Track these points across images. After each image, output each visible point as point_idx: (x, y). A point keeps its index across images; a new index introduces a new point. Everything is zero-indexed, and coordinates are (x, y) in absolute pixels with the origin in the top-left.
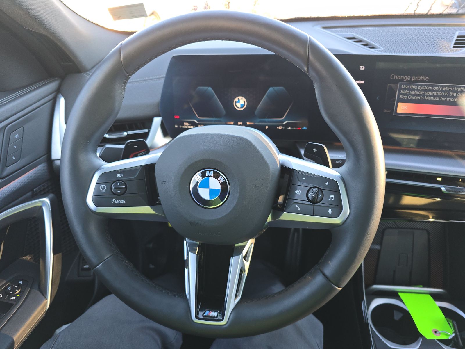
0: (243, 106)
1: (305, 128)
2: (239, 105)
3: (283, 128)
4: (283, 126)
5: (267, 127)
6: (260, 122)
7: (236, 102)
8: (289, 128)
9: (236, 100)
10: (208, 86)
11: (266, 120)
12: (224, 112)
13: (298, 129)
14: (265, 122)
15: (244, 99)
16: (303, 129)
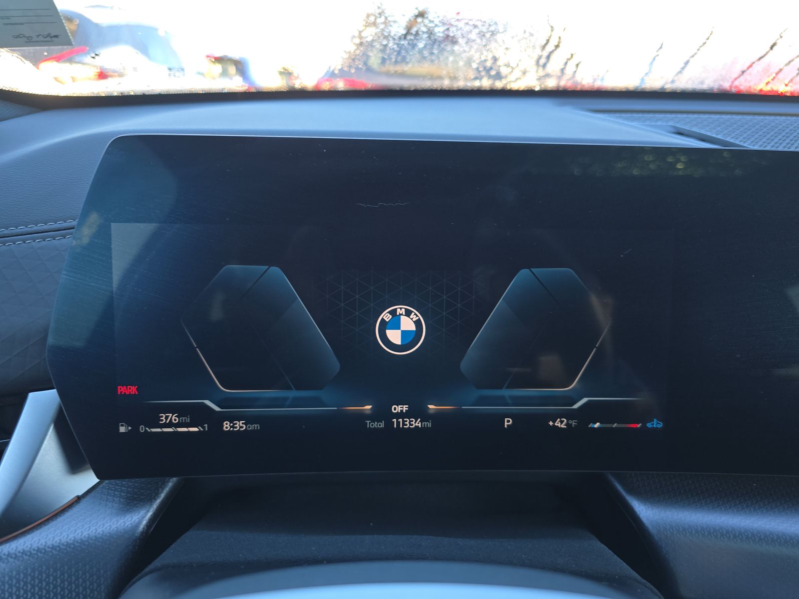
0: (410, 339)
1: (656, 424)
2: (395, 336)
3: (573, 423)
4: (569, 415)
5: (508, 422)
6: (482, 401)
7: (384, 325)
8: (597, 425)
9: (386, 316)
10: (270, 264)
11: (507, 393)
12: (334, 364)
13: (632, 426)
14: (501, 401)
15: (416, 315)
16: (649, 425)
